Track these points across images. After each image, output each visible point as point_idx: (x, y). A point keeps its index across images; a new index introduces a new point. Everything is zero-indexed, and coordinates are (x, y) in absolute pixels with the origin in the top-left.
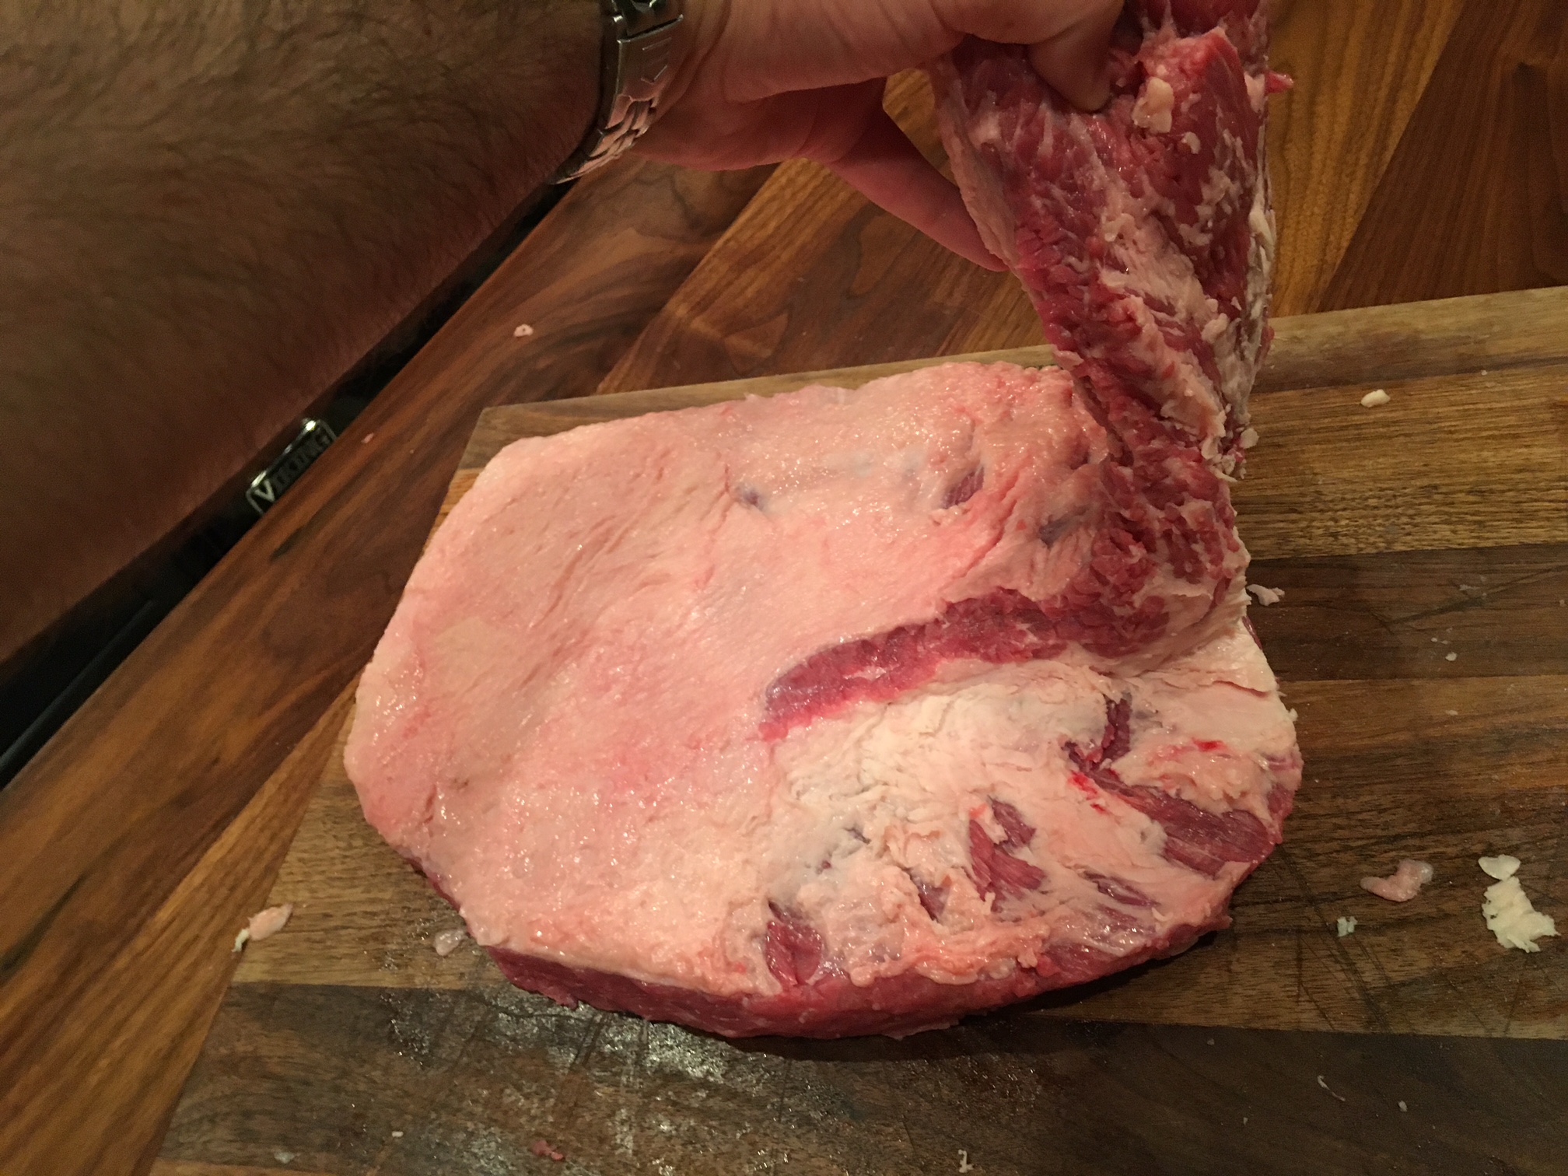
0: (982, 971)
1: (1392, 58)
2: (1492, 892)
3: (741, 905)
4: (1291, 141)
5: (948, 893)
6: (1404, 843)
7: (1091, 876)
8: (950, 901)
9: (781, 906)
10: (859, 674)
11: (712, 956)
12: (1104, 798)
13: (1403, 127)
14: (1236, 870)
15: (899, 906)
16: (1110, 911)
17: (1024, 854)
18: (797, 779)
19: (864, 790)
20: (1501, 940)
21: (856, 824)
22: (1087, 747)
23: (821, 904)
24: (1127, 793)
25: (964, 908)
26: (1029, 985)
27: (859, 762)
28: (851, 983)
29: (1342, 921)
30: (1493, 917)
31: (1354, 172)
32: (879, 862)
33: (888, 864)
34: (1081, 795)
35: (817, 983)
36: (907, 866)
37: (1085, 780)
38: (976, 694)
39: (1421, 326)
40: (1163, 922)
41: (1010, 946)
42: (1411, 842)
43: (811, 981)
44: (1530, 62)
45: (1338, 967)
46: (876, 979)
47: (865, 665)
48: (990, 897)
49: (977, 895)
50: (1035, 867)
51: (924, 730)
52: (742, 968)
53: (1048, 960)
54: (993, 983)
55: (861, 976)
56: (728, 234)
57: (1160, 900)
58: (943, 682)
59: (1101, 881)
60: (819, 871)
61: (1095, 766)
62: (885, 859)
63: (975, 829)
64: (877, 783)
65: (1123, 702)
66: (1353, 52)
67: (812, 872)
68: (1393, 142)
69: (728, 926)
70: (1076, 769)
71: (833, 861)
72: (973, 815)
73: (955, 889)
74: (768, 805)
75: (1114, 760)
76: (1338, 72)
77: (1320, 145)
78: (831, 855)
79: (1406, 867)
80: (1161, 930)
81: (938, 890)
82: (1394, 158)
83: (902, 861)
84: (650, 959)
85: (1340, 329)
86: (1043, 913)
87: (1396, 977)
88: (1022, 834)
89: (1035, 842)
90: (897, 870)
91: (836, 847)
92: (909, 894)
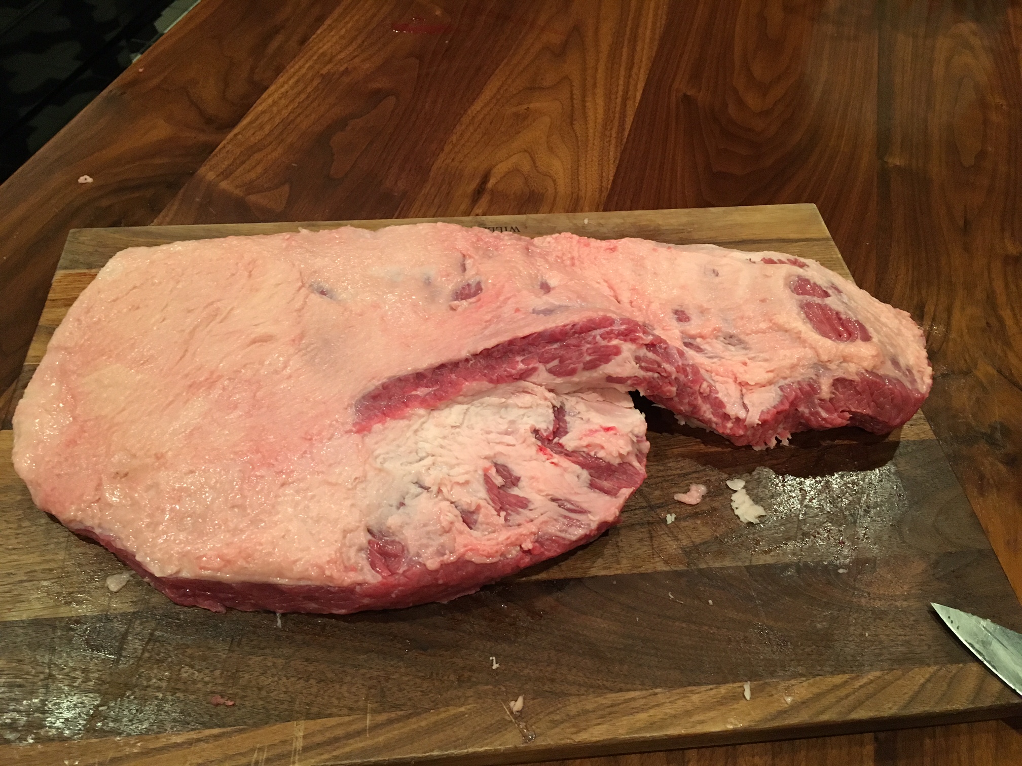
0: (502, 555)
1: (621, 82)
2: (734, 497)
3: (351, 531)
4: (575, 120)
5: (479, 514)
6: (691, 476)
7: (554, 500)
8: (481, 518)
9: (375, 530)
10: (414, 393)
11: (335, 563)
12: (556, 458)
13: (632, 119)
14: (626, 492)
15: (452, 523)
16: (565, 517)
17: (515, 491)
18: (379, 455)
19: (421, 459)
20: (742, 519)
21: (418, 479)
22: (546, 430)
23: (401, 527)
24: (568, 455)
25: (488, 521)
26: (527, 560)
27: (416, 443)
28: (427, 569)
29: (668, 516)
30: (737, 508)
31: (610, 141)
32: (436, 500)
33: (441, 500)
34: (544, 457)
35: (404, 572)
36: (453, 500)
37: (545, 449)
38: (482, 404)
39: (660, 223)
40: (593, 521)
41: (517, 539)
42: (694, 475)
43: (401, 571)
44: (688, 93)
45: (669, 539)
46: (442, 565)
47: (418, 387)
48: (503, 514)
49: (496, 513)
50: (523, 497)
51: (454, 424)
52: (354, 569)
53: (537, 544)
54: (508, 561)
55: (432, 564)
56: (236, 130)
57: (591, 510)
58: (465, 396)
59: (560, 502)
60: (398, 508)
61: (550, 441)
62: (440, 497)
63: (487, 479)
64: (428, 455)
65: (561, 407)
66: (600, 75)
67: (394, 509)
68: (628, 126)
69: (343, 545)
70: (540, 444)
71: (406, 502)
72: (486, 471)
73: (483, 510)
74: (364, 470)
75: (560, 438)
76: (595, 85)
77: (591, 124)
78: (404, 499)
79: (693, 487)
80: (594, 526)
81: (472, 513)
82: (629, 135)
83: (450, 498)
84: (292, 570)
85: (621, 221)
86: (532, 521)
87: (698, 541)
88: (515, 481)
89: (521, 484)
90: (448, 503)
91: (407, 493)
92: (456, 516)
